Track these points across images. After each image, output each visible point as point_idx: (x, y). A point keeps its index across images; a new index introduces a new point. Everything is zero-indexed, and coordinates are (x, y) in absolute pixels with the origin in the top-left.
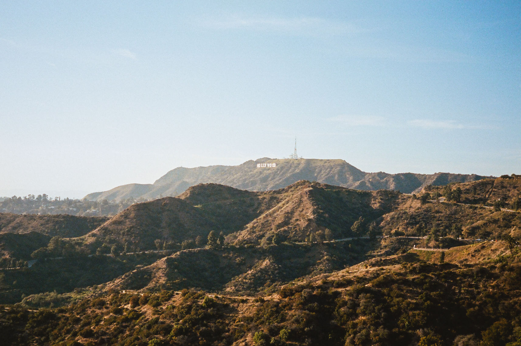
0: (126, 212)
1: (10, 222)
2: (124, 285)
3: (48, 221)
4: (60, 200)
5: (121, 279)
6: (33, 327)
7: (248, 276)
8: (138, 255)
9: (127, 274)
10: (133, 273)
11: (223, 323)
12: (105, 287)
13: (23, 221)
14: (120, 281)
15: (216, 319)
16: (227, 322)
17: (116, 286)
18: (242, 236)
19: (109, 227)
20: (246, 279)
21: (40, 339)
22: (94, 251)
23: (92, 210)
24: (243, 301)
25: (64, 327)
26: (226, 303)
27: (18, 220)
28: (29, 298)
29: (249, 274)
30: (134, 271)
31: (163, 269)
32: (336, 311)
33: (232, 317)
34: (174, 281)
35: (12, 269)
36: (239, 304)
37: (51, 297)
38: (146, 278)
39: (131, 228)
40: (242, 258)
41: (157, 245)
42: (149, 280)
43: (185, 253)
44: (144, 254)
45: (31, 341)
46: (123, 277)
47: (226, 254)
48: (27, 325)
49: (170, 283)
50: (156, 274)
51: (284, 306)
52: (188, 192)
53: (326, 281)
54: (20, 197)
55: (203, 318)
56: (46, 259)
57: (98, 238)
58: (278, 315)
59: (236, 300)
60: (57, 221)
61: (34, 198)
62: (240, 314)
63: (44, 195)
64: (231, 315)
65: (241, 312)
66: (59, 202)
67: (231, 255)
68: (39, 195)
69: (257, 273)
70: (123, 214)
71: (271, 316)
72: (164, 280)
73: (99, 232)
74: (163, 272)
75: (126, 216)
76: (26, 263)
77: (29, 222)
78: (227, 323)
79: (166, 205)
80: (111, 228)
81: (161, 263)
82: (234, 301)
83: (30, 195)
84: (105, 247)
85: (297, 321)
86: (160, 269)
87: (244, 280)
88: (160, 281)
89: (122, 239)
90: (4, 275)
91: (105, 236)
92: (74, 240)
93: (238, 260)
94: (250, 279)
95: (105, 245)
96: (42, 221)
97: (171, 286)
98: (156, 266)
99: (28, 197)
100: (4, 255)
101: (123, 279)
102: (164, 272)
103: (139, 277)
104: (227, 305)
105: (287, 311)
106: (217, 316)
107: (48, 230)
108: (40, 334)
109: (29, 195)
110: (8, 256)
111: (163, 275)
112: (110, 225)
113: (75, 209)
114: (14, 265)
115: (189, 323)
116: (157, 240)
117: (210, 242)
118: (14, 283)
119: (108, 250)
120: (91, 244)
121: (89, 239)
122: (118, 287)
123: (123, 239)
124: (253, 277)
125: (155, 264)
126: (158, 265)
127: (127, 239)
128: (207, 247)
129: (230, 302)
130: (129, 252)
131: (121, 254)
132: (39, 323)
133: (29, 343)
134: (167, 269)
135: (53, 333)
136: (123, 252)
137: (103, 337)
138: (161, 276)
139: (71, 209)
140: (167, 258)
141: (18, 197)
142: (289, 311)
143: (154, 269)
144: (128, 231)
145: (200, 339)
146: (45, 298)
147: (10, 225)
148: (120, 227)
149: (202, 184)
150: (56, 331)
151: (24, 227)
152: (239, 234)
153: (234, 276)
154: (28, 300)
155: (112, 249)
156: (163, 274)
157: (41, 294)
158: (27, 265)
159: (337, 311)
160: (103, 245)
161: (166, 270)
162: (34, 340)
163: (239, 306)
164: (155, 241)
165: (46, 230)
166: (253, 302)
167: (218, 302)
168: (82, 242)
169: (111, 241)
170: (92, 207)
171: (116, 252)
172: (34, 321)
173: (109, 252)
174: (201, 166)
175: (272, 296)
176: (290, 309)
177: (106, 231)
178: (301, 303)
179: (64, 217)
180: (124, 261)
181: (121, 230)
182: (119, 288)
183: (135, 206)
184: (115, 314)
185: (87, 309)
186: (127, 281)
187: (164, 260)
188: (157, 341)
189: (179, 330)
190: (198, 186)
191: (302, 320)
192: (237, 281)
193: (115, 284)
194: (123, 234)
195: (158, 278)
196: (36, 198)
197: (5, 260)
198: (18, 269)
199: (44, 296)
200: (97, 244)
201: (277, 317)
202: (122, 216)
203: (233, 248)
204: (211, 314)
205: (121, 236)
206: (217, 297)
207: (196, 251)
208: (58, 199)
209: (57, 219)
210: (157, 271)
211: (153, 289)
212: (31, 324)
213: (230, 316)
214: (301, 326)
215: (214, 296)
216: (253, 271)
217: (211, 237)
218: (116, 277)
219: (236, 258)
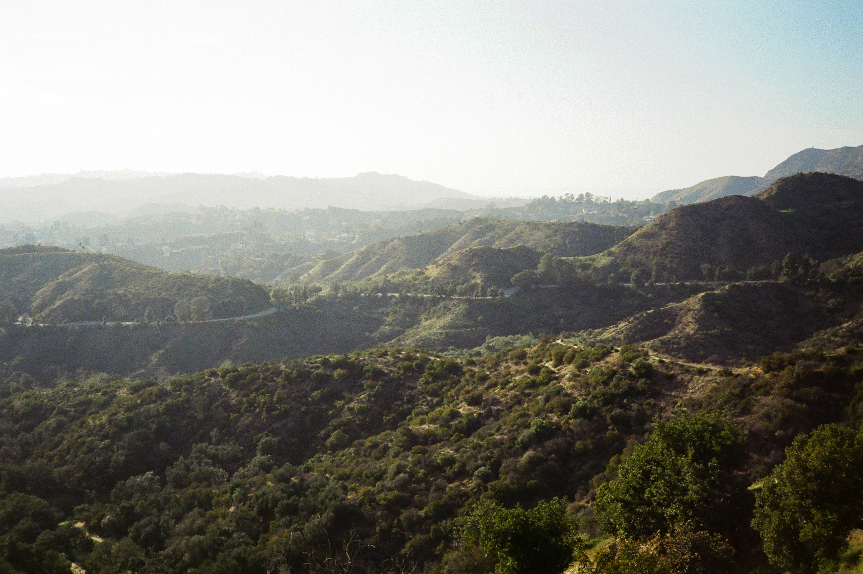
0: (663, 219)
1: (506, 232)
2: (630, 332)
3: (556, 231)
4: (610, 202)
5: (627, 323)
6: (427, 383)
7: (840, 331)
8: (673, 288)
9: (637, 316)
10: (646, 313)
11: (655, 405)
12: (602, 333)
13: (524, 231)
14: (625, 326)
15: (647, 398)
16: (663, 404)
17: (618, 333)
18: (854, 263)
19: (635, 242)
20: (836, 336)
21: (432, 401)
22: (605, 279)
23: (650, 217)
24: (701, 372)
25: (465, 387)
26: (672, 372)
27: (518, 230)
28: (493, 342)
29: (843, 328)
30: (649, 312)
31: (694, 310)
32: (851, 405)
33: (675, 397)
34: (710, 332)
35: (480, 298)
36: (693, 377)
37: (522, 343)
38: (667, 323)
39: (668, 244)
40: (838, 300)
41: (705, 272)
42: (670, 327)
43: (738, 286)
44: (682, 285)
45: (420, 402)
46: (630, 320)
47: (812, 293)
48: (421, 379)
49: (702, 335)
50: (683, 319)
51: (758, 388)
52: (775, 187)
53: (856, 349)
54: (553, 197)
55: (625, 395)
56: (533, 287)
57: (616, 258)
58: (739, 402)
59: (691, 369)
60: (569, 232)
61: (573, 199)
62: (688, 393)
63: (588, 194)
64: (673, 394)
65: (691, 391)
66: (609, 204)
67: (820, 295)
68: (580, 193)
69: (857, 328)
70: (658, 223)
71: (726, 402)
72: (693, 329)
73: (618, 250)
74: (694, 316)
75: (662, 225)
76: (501, 291)
77: (532, 232)
78: (662, 407)
79: (729, 208)
80: (637, 244)
81: (694, 302)
82: (687, 371)
83: (568, 194)
84: (625, 272)
85: (768, 417)
86: (690, 310)
87: (833, 338)
88: (687, 330)
89: (651, 261)
90: (468, 307)
91: (626, 255)
92: (581, 260)
93: (831, 303)
94: (842, 337)
95: (624, 269)
96: (549, 232)
97: (702, 339)
98: (685, 306)
99: (564, 197)
100: (474, 278)
101: (629, 322)
102: (696, 315)
103: (656, 321)
104: (673, 377)
105: (760, 397)
106: (650, 393)
107: (554, 245)
108: (434, 394)
109: (566, 194)
110: (480, 280)
111: (692, 321)
112: (637, 239)
113: (626, 215)
114: (484, 293)
115: (600, 399)
116: (705, 265)
117: (786, 271)
118: (480, 318)
119: (626, 278)
120: (604, 268)
121: (602, 260)
122: (620, 334)
123: (653, 262)
124: (849, 334)
125: (685, 302)
126: (690, 304)
127: (659, 261)
128: (782, 280)
129: (680, 372)
130: (659, 282)
131: (646, 284)
132: (436, 377)
133: (418, 405)
134: (701, 311)
135: (449, 394)
136: (650, 281)
137: (492, 407)
138: (689, 322)
139: (621, 215)
140: (706, 293)
141: (550, 197)
142: (763, 397)
143: (681, 310)
144: (663, 249)
145: (610, 428)
146: (513, 343)
147: (508, 236)
148: (650, 243)
149: (802, 174)
150: (453, 392)
151: (523, 240)
152: (849, 259)
153: (818, 329)
154: (490, 345)
155: (633, 276)
156: (693, 318)
157: (510, 337)
158: (502, 294)
159: (854, 405)
160: (621, 270)
161: (699, 312)
162: (424, 402)
163: (692, 379)
164: (702, 267)
165: (552, 245)
166: (715, 375)
167: (660, 370)
168: (591, 264)
169: (635, 264)
170: (652, 212)
171: (638, 281)
172: (431, 374)
173: (627, 281)
174: (847, 146)
175: (750, 369)
176: (767, 394)
177: (630, 248)
178: (789, 386)
179: (579, 226)
180: (650, 295)
181: (652, 247)
182: (622, 335)
183: (678, 209)
184: (530, 374)
185: (501, 364)
186: (635, 327)
187: (700, 296)
188: (543, 423)
189: (581, 408)
190: (794, 177)
191: (776, 416)
192: (819, 339)
193: (617, 329)
194: (655, 253)
195: (685, 325)
196: (575, 199)
197: (475, 285)
198: (489, 299)
199: (514, 340)
200: (613, 267)
201: (735, 405)
202: (656, 225)
203: (826, 284)
204: (641, 389)
205: (651, 257)
206: (661, 361)
207: (759, 285)
208: (608, 200)
209: (568, 229)
210: (686, 314)
211: (669, 341)
212: (426, 378)
213: (671, 395)
214: (771, 427)
215: (657, 359)
216: (852, 324)
217: (787, 263)
218: (622, 318)
219: (827, 300)
